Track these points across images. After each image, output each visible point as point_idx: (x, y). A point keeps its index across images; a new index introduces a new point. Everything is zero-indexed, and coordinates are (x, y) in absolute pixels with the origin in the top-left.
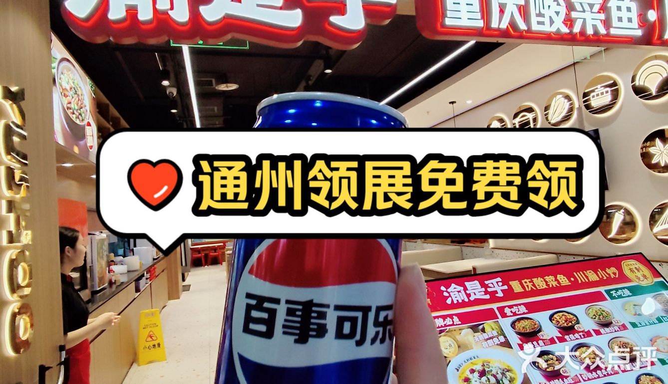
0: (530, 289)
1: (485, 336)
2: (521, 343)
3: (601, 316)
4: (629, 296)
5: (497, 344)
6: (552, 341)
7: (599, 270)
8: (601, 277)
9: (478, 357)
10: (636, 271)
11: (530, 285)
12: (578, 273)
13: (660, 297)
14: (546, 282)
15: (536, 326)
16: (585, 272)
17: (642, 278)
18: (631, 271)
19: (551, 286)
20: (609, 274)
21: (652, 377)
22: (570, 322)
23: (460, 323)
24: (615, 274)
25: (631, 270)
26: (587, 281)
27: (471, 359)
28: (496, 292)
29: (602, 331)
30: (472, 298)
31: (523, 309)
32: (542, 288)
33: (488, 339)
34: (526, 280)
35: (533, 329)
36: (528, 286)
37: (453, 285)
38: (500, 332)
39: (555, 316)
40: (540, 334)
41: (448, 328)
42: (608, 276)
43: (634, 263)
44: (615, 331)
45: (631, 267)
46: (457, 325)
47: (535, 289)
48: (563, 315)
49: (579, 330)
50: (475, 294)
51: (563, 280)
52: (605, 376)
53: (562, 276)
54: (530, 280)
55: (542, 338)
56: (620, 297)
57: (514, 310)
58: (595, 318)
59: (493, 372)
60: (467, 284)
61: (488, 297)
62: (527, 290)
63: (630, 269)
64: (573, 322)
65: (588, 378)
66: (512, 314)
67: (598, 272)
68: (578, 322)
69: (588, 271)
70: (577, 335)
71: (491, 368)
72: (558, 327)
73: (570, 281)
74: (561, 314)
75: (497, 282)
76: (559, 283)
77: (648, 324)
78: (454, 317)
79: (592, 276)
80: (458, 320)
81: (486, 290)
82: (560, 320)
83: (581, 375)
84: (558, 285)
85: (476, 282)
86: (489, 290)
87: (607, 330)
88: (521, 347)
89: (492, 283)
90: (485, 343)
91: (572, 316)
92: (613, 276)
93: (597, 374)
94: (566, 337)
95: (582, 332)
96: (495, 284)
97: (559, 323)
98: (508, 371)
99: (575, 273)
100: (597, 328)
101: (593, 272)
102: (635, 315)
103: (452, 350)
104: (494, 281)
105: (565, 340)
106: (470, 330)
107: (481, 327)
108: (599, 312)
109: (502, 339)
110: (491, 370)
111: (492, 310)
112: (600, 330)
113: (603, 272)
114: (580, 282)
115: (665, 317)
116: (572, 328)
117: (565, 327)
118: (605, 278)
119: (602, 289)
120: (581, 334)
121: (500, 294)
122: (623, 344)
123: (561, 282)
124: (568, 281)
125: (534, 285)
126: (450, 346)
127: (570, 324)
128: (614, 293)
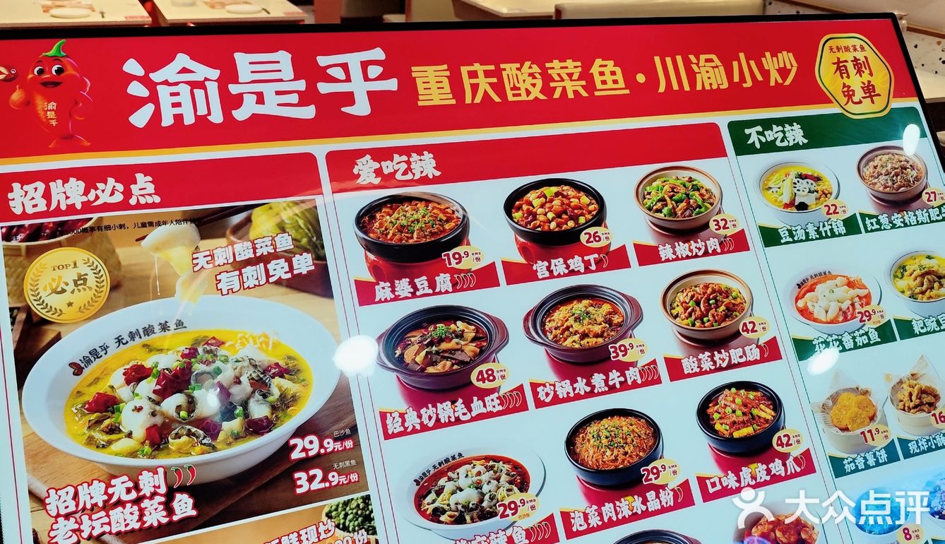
0: (478, 100)
1: (243, 250)
2: (368, 277)
3: (683, 205)
4: (796, 147)
5: (279, 282)
6: (486, 278)
7: (742, 56)
8: (736, 79)
9: (180, 324)
10: (852, 71)
11: (484, 84)
12: (668, 60)
13: (885, 158)
14: (547, 78)
15: (447, 226)
16: (692, 58)
17: (859, 94)
18: (838, 68)
19: (557, 95)
20: (766, 74)
22: (571, 218)
23: (157, 199)
24: (784, 72)
25: (840, 68)
26: (687, 88)
27: (148, 331)
28: (349, 98)
29: (665, 252)
30: (241, 114)
31: (426, 165)
32: (524, 97)
33: (249, 262)
34: (477, 67)
35: (432, 234)
36: (475, 88)
37: (182, 60)
38: (304, 241)
39: (532, 196)
40: (451, 253)
41: (95, 216)
42: (760, 78)
43: (858, 43)
44: (706, 254)
45: (844, 56)
46: (139, 206)
47: (497, 99)
48: (557, 194)
49: (595, 245)
50: (260, 99)
51: (609, 78)
52: (612, 389)
53: (610, 63)
54: (492, 67)
55: (454, 263)
56: (769, 147)
57: (388, 167)
58: (659, 211)
59: (219, 378)
60: (243, 60)
61: (309, 112)
62: (468, 100)
63: (839, 62)
64: (582, 220)
65: (556, 395)
66: (377, 181)
67: (735, 64)
68: (599, 219)
69: (703, 57)
70: (576, 263)
71: (218, 364)
72: (523, 234)
73: (630, 81)
74: (554, 189)
75: (365, 65)
76: (590, 86)
77: (813, 234)
78: (139, 176)
79: (711, 74)
80: (151, 188)
81: (311, 87)
82: (540, 211)
83: (534, 386)
84: (584, 94)
85: (284, 58)
86: (324, 88)
87: (682, 248)
88: (365, 294)
89: (345, 67)
90: (229, 280)
91: (585, 200)
92: (775, 77)
93: (589, 384)
94: (541, 267)
95: (598, 250)
96: (356, 71)
97: (535, 218)
98: (283, 372)
99: (657, 59)
100: (649, 239)
101: (717, 62)
102: (791, 204)
104: (354, 60)
105: (533, 277)
106: (189, 229)
107: (237, 219)
108: (683, 190)
109: (304, 264)
110: (218, 371)
111: (310, 159)
112: (661, 248)
113: (752, 63)
114: (662, 89)
115: (871, 217)
116: (573, 236)
117: (550, 232)
118: (749, 84)
119: (722, 119)
120: (592, 258)
121: (361, 108)
122: (714, 291)
123: (599, 85)
124: (621, 84)
125: (499, 88)
126: (81, 280)
127: (571, 224)
128: (753, 135)
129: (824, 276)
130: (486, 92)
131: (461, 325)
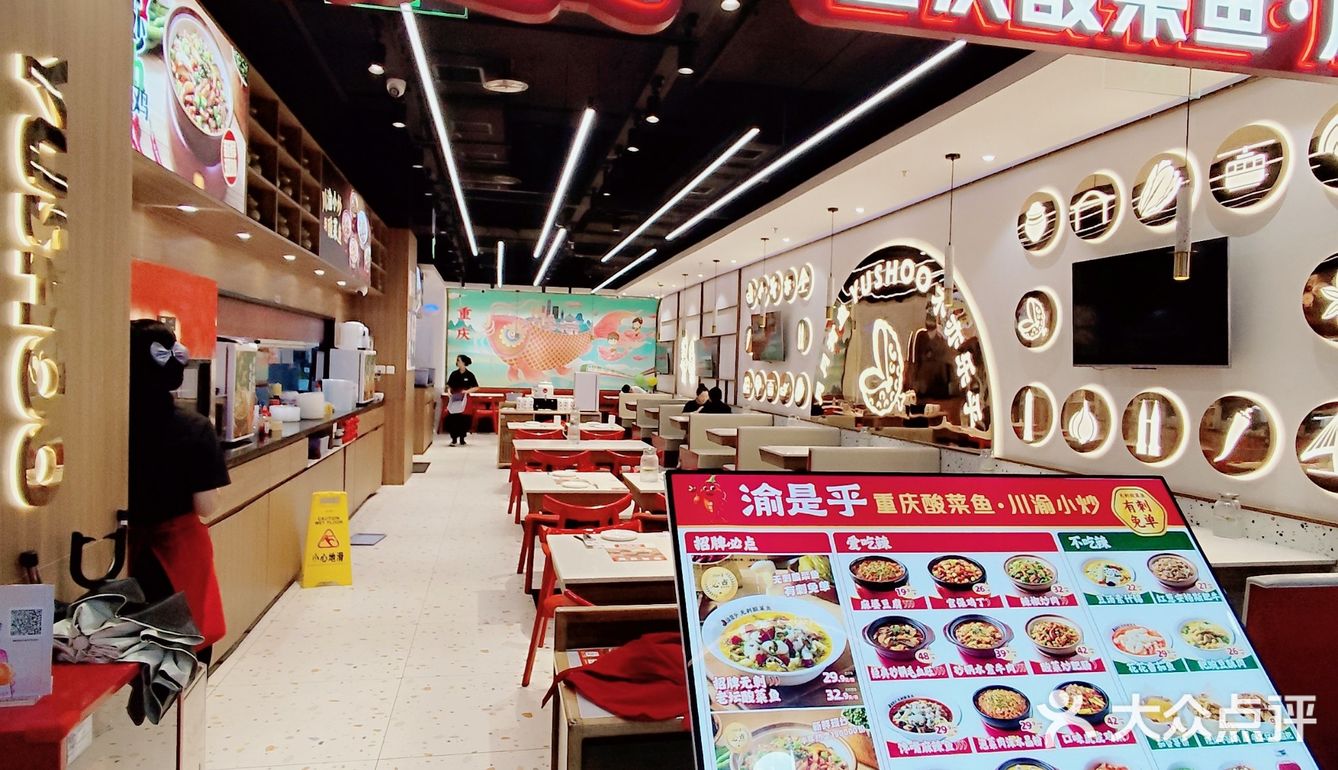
0: (909, 512)
1: (796, 577)
2: (858, 597)
3: (1033, 576)
4: (1104, 549)
5: (813, 594)
6: (920, 604)
7: (1062, 497)
8: (1060, 509)
9: (768, 608)
10: (1137, 508)
11: (913, 504)
12: (1017, 497)
13: (1165, 560)
14: (947, 503)
15: (897, 575)
16: (1031, 496)
17: (1143, 522)
18: (1127, 506)
19: (953, 511)
20: (1079, 507)
21: (1088, 690)
22: (966, 577)
23: (756, 549)
24: (1091, 507)
25: (1128, 506)
26: (1029, 512)
27: (755, 609)
28: (843, 508)
29: (1025, 600)
30: (792, 512)
31: (884, 543)
32: (934, 512)
33: (798, 583)
34: (907, 495)
35: (889, 578)
36: (907, 506)
37: (765, 486)
38: (824, 575)
39: (942, 563)
40: (900, 589)
41: (730, 554)
42: (1075, 509)
43: (1139, 493)
44: (1050, 605)
45: (1130, 500)
46: (748, 551)
47: (920, 512)
48: (957, 564)
49: (980, 593)
50: (801, 506)
51: (983, 505)
52: (998, 674)
53: (983, 497)
54: (916, 496)
55: (902, 595)
56: (1086, 548)
57: (864, 542)
58: (1019, 578)
59: (787, 637)
60: (791, 487)
61: (824, 513)
62: (904, 511)
63: (1127, 503)
64: (973, 579)
65: (965, 673)
66: (859, 549)
67: (1059, 501)
68: (983, 579)
69: (1038, 496)
70: (971, 601)
71: (787, 630)
72: (939, 583)
73: (994, 506)
74: (956, 561)
75: (850, 492)
76: (971, 508)
77: (1120, 601)
78: (748, 537)
79: (1043, 505)
80: (754, 543)
81: (825, 502)
82: (948, 572)
83: (952, 666)
84: (968, 512)
85: (811, 487)
86: (830, 502)
87: (1035, 600)
88: (856, 605)
89: (840, 492)
90: (790, 590)
91: (974, 568)
92: (1085, 510)
93: (984, 669)
94: (950, 601)
95: (985, 597)
96: (846, 495)
97: (945, 575)
98: (817, 639)
99: (1010, 496)
100: (1015, 594)
101: (1047, 499)
102: (1103, 582)
103: (725, 590)
104: (845, 489)
105: (946, 606)
106: (771, 563)
107: (792, 561)
108: (1032, 568)
109: (825, 586)
110: (787, 634)
111: (825, 536)
112: (1021, 599)
113: (1070, 501)
114: (1014, 511)
115: (1160, 594)
116: (969, 587)
117: (955, 584)
118: (1068, 512)
119: (1054, 531)
120: (980, 600)
121: (849, 512)
122: (1057, 627)
123: (976, 508)
124: (990, 508)
125: (920, 506)
126: (725, 582)
127: (966, 581)
128: (1074, 540)
129: (1131, 627)
130: (913, 509)
131: (907, 627)
